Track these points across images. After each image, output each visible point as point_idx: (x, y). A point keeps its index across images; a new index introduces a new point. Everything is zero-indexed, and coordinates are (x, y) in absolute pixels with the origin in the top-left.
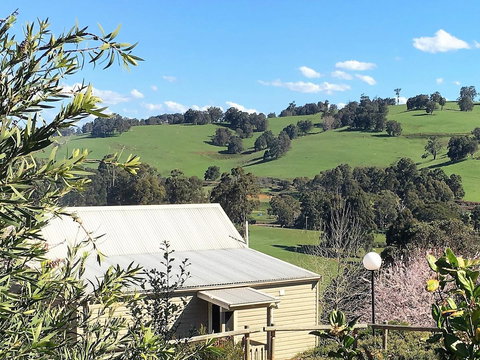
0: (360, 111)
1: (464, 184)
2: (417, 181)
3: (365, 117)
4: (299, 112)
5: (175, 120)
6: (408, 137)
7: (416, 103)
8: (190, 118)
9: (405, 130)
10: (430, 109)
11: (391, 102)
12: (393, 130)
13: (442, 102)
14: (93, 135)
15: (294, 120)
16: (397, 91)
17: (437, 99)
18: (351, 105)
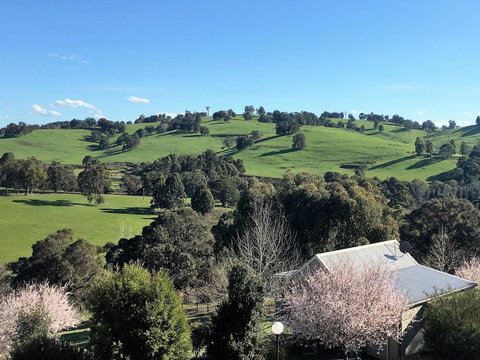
0: (184, 120)
1: (245, 165)
2: (217, 163)
3: (187, 124)
4: (147, 120)
5: (64, 125)
6: (213, 136)
7: (218, 116)
8: (74, 124)
9: (212, 132)
10: (226, 119)
11: (204, 114)
12: (204, 132)
13: (234, 115)
14: (6, 137)
15: (142, 126)
16: (208, 108)
17: (232, 113)
18: (179, 117)
